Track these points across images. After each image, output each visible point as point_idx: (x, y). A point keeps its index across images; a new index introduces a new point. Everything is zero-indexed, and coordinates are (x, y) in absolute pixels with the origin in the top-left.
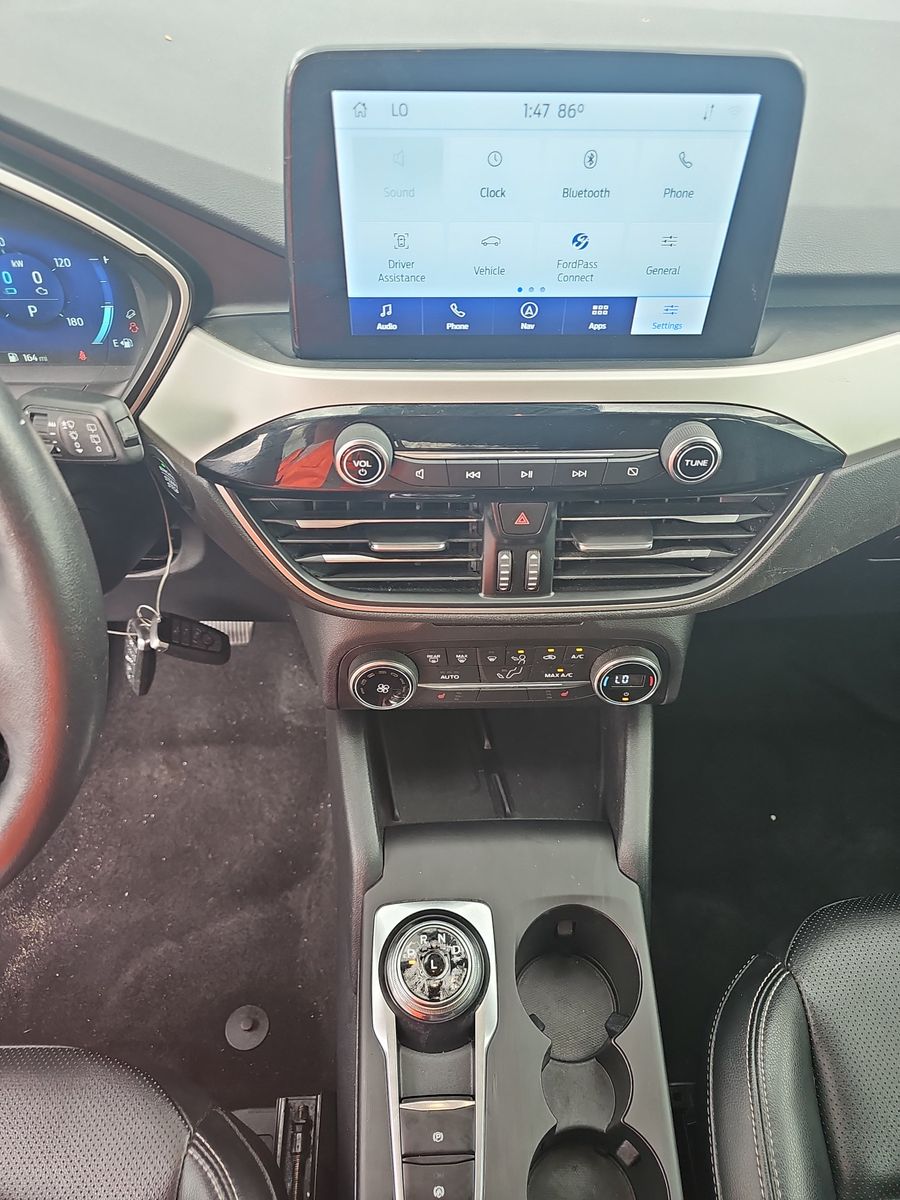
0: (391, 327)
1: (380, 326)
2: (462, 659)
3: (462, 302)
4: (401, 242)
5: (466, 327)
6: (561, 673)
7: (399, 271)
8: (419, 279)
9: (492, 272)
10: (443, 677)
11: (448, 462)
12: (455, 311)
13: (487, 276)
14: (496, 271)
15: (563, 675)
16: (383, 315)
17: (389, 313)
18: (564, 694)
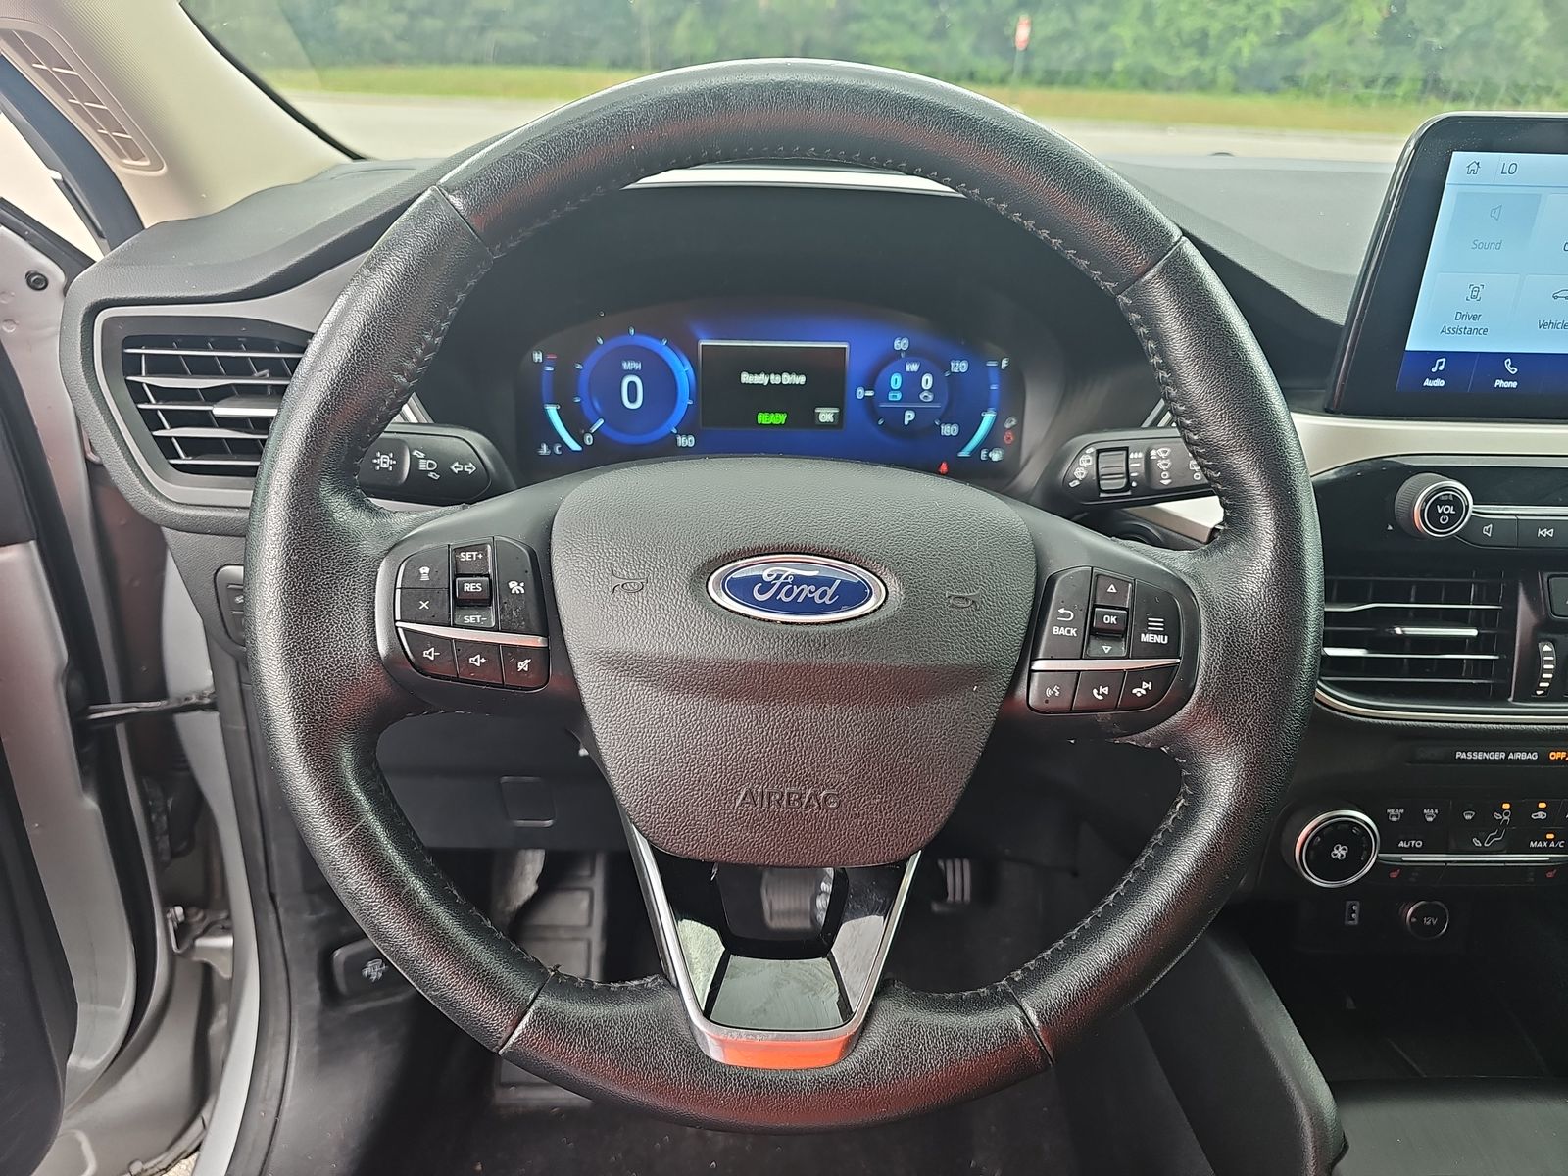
0: (1439, 383)
1: (1427, 383)
2: (1430, 815)
3: (1516, 358)
4: (1475, 293)
5: (1514, 385)
6: (1550, 841)
7: (1463, 323)
8: (1481, 332)
9: (1555, 326)
10: (1402, 844)
11: (1520, 518)
12: (1509, 368)
13: (1549, 330)
14: (1560, 326)
15: (1552, 845)
16: (1434, 370)
17: (1441, 368)
18: (1550, 875)
